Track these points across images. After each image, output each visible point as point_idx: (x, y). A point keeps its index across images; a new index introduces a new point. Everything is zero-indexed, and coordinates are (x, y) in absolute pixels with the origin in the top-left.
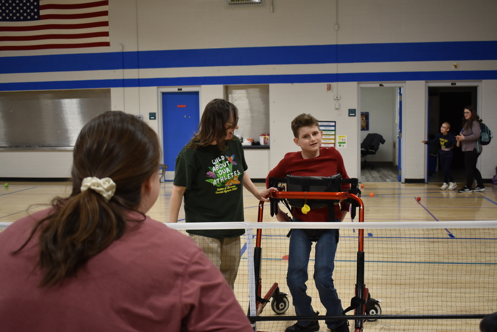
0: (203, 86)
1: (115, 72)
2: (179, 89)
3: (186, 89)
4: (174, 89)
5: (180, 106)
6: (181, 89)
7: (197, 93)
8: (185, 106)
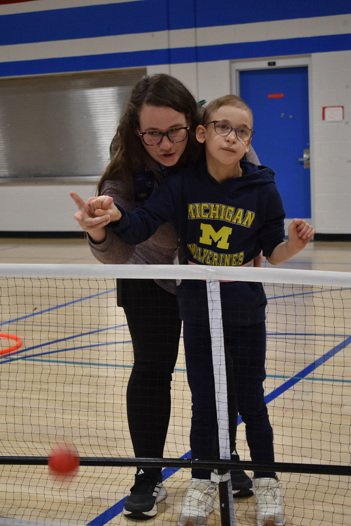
0: (316, 56)
1: (153, 36)
2: (270, 64)
3: (283, 62)
4: (261, 64)
5: (272, 96)
6: (274, 64)
7: (304, 70)
8: (282, 95)
